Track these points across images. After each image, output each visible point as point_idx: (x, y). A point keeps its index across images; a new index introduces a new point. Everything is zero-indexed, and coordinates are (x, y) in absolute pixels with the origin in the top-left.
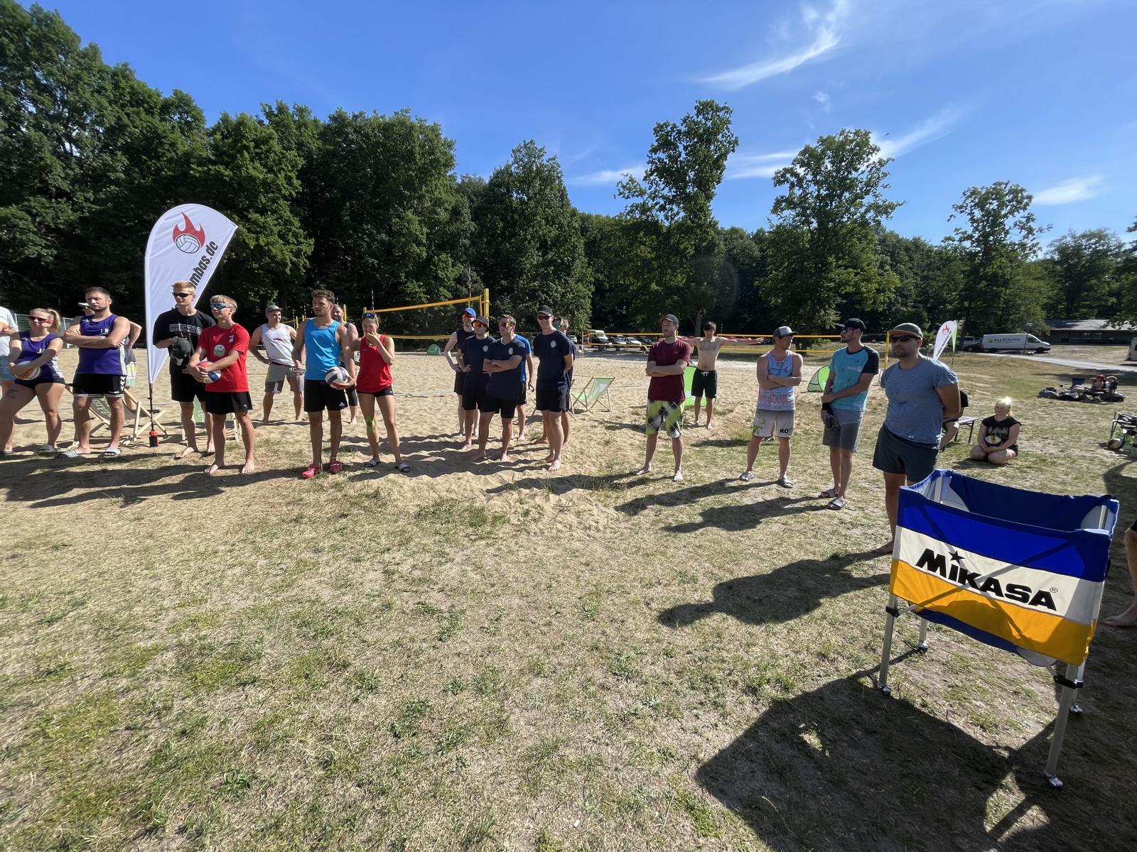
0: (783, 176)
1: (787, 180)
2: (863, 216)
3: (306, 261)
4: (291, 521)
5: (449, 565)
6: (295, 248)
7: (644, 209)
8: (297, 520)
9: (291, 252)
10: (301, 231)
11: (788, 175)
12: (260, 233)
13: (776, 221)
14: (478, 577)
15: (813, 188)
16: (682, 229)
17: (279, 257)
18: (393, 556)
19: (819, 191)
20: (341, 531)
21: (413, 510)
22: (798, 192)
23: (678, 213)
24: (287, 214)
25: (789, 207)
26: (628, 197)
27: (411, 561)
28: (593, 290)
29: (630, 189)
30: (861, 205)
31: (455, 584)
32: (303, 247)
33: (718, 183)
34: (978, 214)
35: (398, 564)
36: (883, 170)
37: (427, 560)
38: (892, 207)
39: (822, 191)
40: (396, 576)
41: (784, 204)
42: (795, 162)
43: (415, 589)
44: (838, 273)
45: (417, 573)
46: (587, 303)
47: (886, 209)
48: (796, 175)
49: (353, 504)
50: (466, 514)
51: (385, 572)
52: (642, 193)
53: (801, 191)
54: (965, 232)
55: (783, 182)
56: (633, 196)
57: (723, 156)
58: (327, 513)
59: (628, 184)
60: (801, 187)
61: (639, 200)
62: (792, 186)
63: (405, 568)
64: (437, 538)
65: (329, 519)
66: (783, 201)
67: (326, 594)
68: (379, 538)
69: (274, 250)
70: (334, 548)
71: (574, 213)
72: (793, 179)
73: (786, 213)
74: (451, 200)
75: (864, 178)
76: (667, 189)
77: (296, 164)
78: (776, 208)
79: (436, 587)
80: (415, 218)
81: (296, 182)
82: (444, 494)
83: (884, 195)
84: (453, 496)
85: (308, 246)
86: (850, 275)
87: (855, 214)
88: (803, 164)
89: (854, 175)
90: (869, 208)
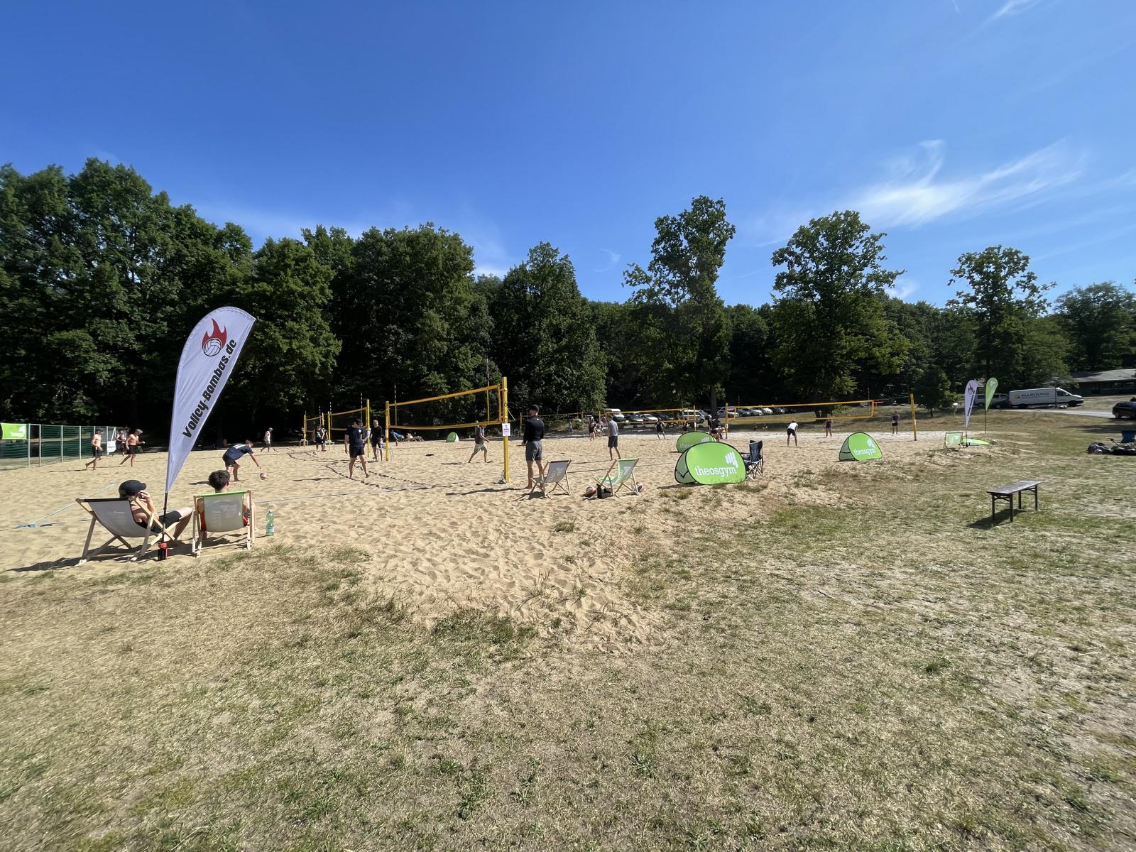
0: (781, 256)
1: (786, 259)
2: (865, 286)
3: (335, 361)
4: (294, 646)
5: (471, 698)
6: (324, 350)
7: (651, 294)
8: (301, 644)
9: (321, 353)
10: (331, 334)
11: (786, 255)
12: (293, 338)
13: (779, 295)
14: (505, 714)
15: (811, 265)
16: (690, 310)
17: (310, 358)
18: (407, 687)
19: (817, 267)
20: (349, 656)
21: (430, 624)
22: (797, 269)
23: (683, 296)
24: (319, 320)
25: (789, 283)
26: (635, 285)
27: (426, 695)
28: (607, 371)
29: (636, 277)
30: (861, 276)
31: (477, 725)
32: (332, 348)
33: (720, 266)
34: (977, 277)
35: (412, 699)
36: (877, 244)
37: (446, 691)
38: (893, 276)
39: (820, 267)
40: (409, 718)
41: (785, 280)
42: (791, 243)
43: (429, 735)
44: (848, 341)
45: (433, 711)
46: (602, 384)
47: (888, 278)
48: (791, 254)
49: (364, 621)
50: (489, 628)
51: (396, 711)
52: (648, 280)
53: (800, 268)
54: (968, 295)
55: (782, 262)
56: (639, 283)
57: (723, 242)
58: (335, 633)
59: (633, 272)
60: (800, 264)
61: (646, 287)
62: (791, 262)
63: (420, 704)
64: (457, 660)
65: (337, 641)
66: (785, 278)
67: (325, 747)
68: (391, 663)
69: (305, 353)
70: (340, 679)
71: (584, 302)
73: (788, 288)
74: (471, 298)
75: (860, 251)
76: (671, 275)
77: (329, 276)
78: (779, 285)
79: (456, 731)
80: (436, 316)
81: (328, 292)
82: (464, 603)
83: (885, 266)
84: (474, 605)
85: (336, 347)
86: (859, 342)
87: (856, 284)
88: (798, 244)
89: (850, 250)
90: (870, 279)
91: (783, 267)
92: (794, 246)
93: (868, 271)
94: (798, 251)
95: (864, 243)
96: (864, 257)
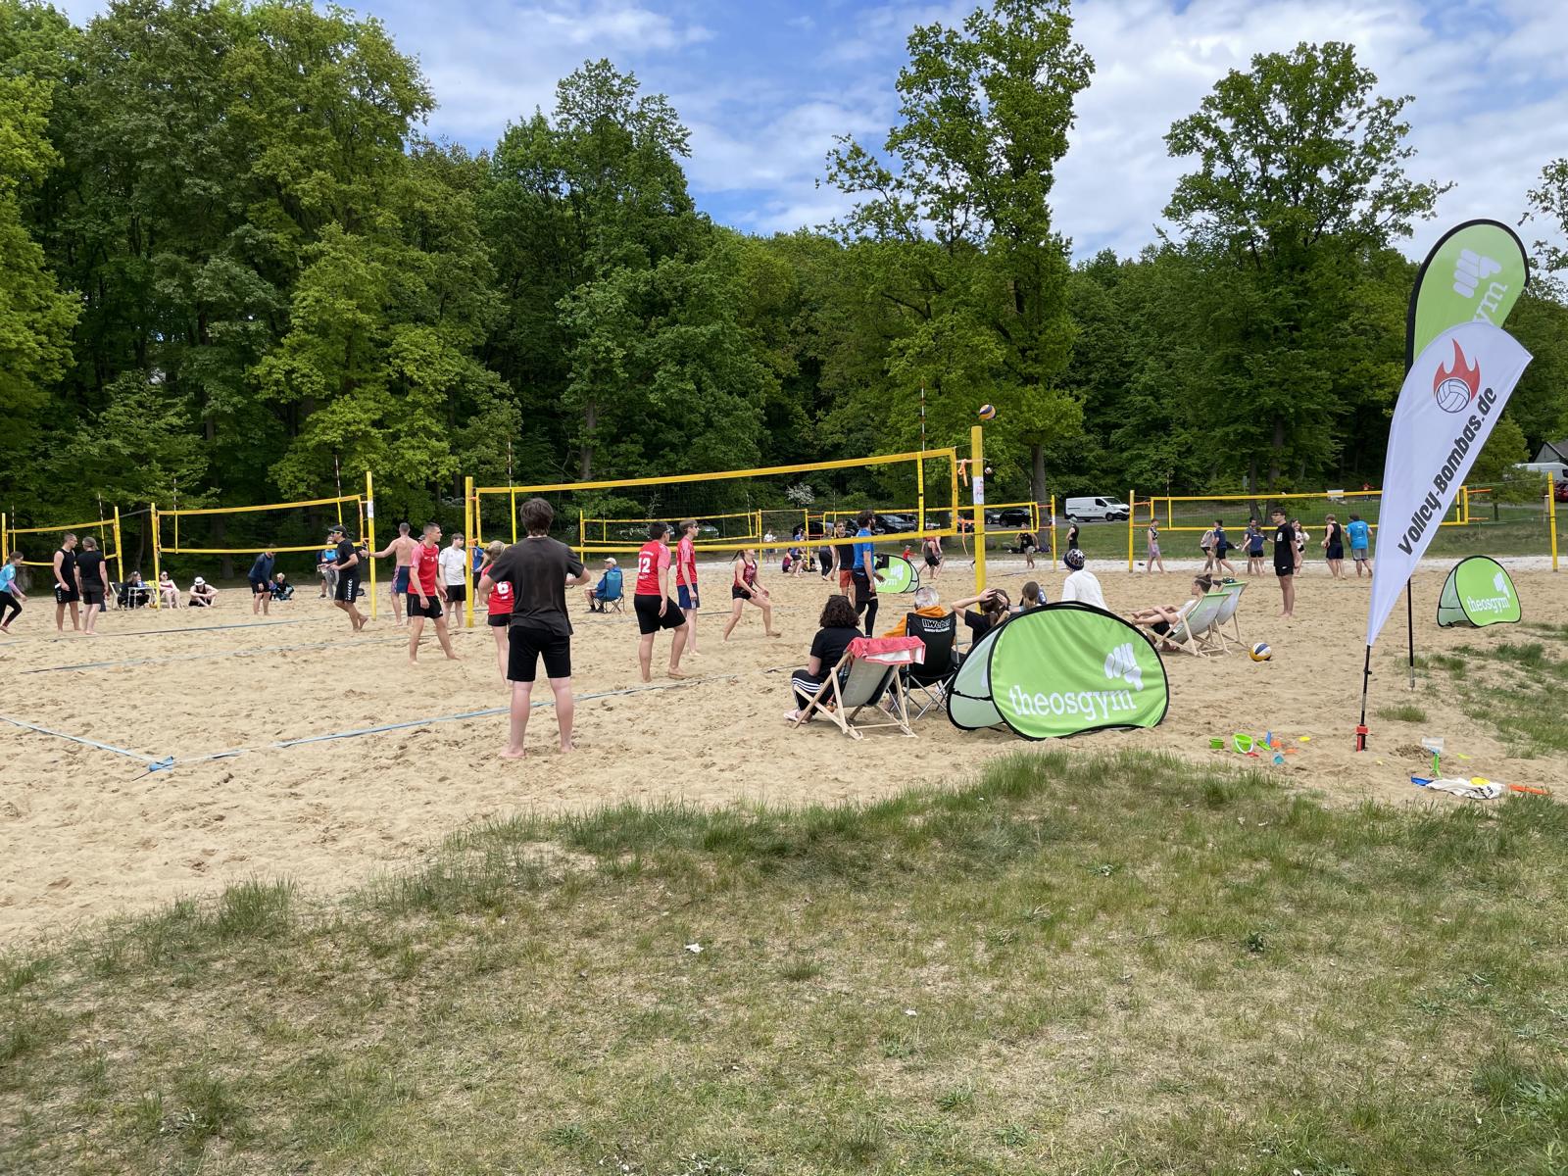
0: (1187, 135)
11: (1198, 135)
13: (1176, 233)
22: (1222, 170)
25: (1201, 204)
26: (849, 190)
29: (853, 171)
30: (1360, 195)
33: (1059, 154)
36: (1396, 121)
38: (1429, 194)
42: (1209, 105)
47: (1416, 201)
52: (883, 180)
53: (1229, 169)
56: (862, 186)
57: (1067, 96)
59: (846, 158)
61: (875, 197)
72: (1209, 144)
73: (1198, 217)
78: (1177, 208)
92: (1214, 114)
93: (1375, 184)
94: (1226, 125)
95: (1366, 121)
96: (1368, 149)
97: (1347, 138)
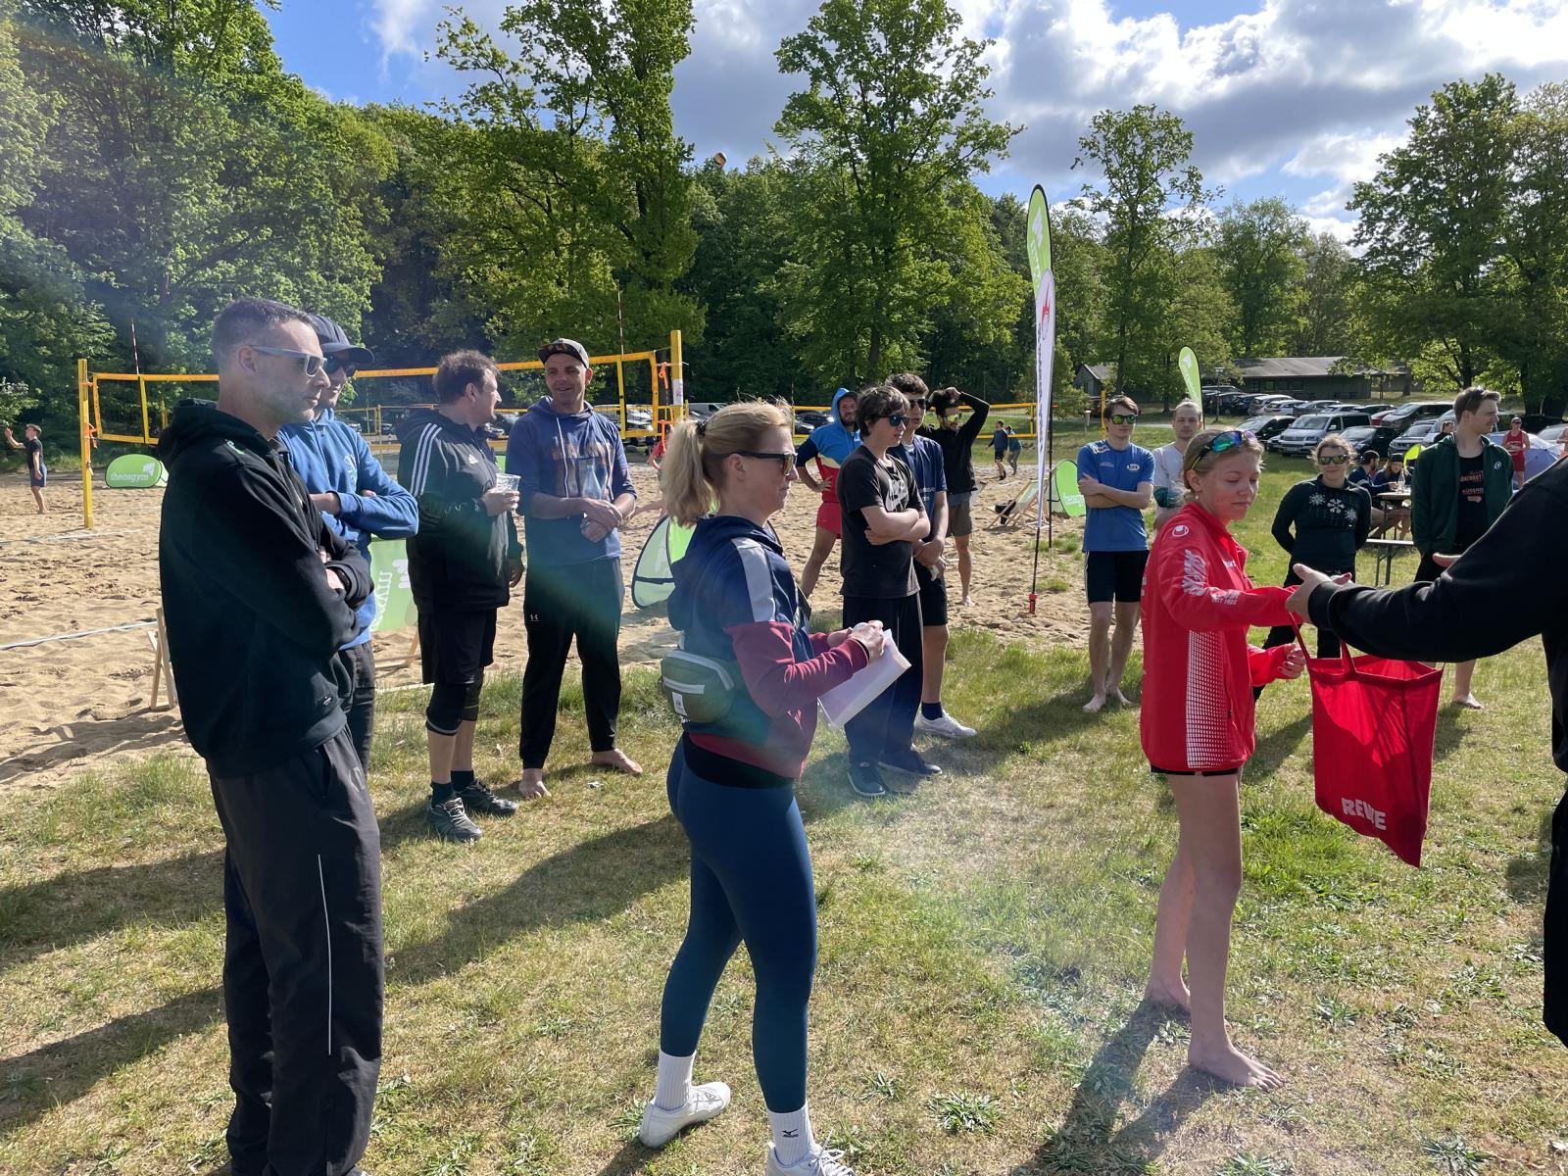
0: (795, 53)
1: (803, 64)
2: (953, 154)
11: (806, 54)
15: (854, 89)
19: (865, 96)
22: (827, 91)
25: (810, 122)
26: (462, 67)
30: (947, 131)
36: (979, 62)
38: (1003, 136)
41: (802, 113)
42: (816, 25)
44: (919, 269)
47: (996, 140)
48: (823, 55)
53: (833, 91)
54: (1099, 194)
55: (797, 65)
60: (833, 82)
62: (816, 76)
66: (801, 107)
72: (816, 64)
73: (807, 135)
75: (946, 74)
78: (788, 122)
87: (934, 146)
88: (833, 33)
89: (928, 69)
90: (962, 138)
91: (800, 82)
92: (820, 35)
93: (959, 120)
94: (831, 47)
95: (953, 59)
96: (955, 88)
97: (937, 73)
